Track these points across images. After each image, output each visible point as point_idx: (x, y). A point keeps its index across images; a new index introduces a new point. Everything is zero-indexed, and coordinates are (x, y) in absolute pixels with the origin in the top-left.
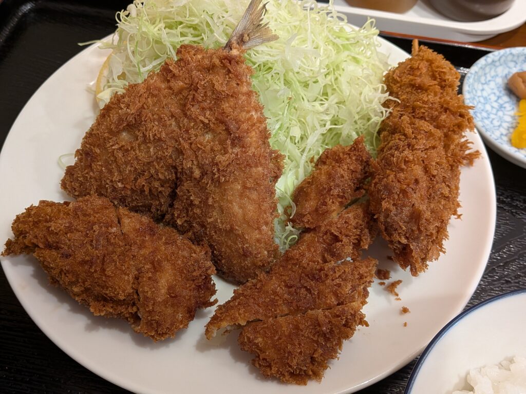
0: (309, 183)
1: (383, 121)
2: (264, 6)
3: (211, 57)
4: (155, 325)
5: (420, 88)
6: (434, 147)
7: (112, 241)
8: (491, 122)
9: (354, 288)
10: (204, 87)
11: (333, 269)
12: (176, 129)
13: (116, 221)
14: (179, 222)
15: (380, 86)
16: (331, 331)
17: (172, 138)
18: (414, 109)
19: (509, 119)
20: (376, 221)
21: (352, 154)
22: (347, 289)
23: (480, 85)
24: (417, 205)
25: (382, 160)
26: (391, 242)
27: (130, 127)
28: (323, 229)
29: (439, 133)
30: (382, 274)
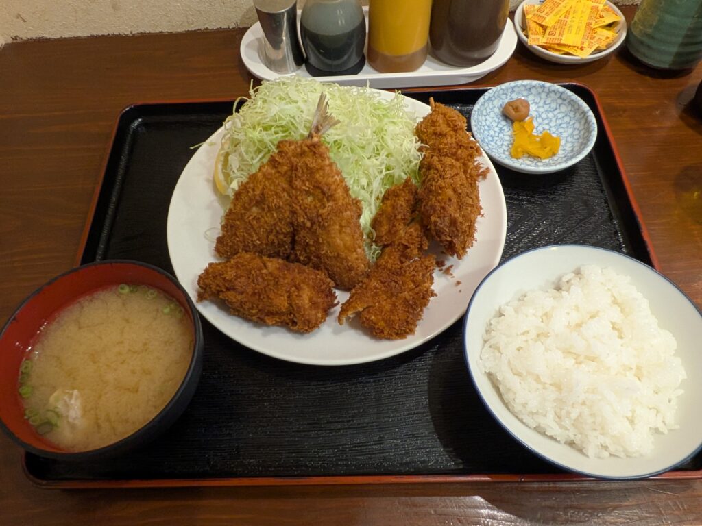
0: (380, 214)
1: (420, 162)
2: (327, 103)
3: (301, 147)
4: (307, 323)
5: (442, 135)
6: (457, 174)
7: (266, 278)
8: (496, 144)
9: (423, 275)
10: (301, 167)
11: (409, 266)
12: (288, 198)
13: (262, 265)
14: (302, 258)
15: (414, 138)
16: (415, 303)
17: (287, 204)
18: (439, 150)
19: (507, 138)
20: (429, 230)
21: (405, 189)
22: (420, 277)
23: (483, 117)
24: (453, 215)
25: (425, 189)
26: (441, 241)
27: (258, 204)
28: (396, 243)
29: (458, 164)
30: (440, 264)
